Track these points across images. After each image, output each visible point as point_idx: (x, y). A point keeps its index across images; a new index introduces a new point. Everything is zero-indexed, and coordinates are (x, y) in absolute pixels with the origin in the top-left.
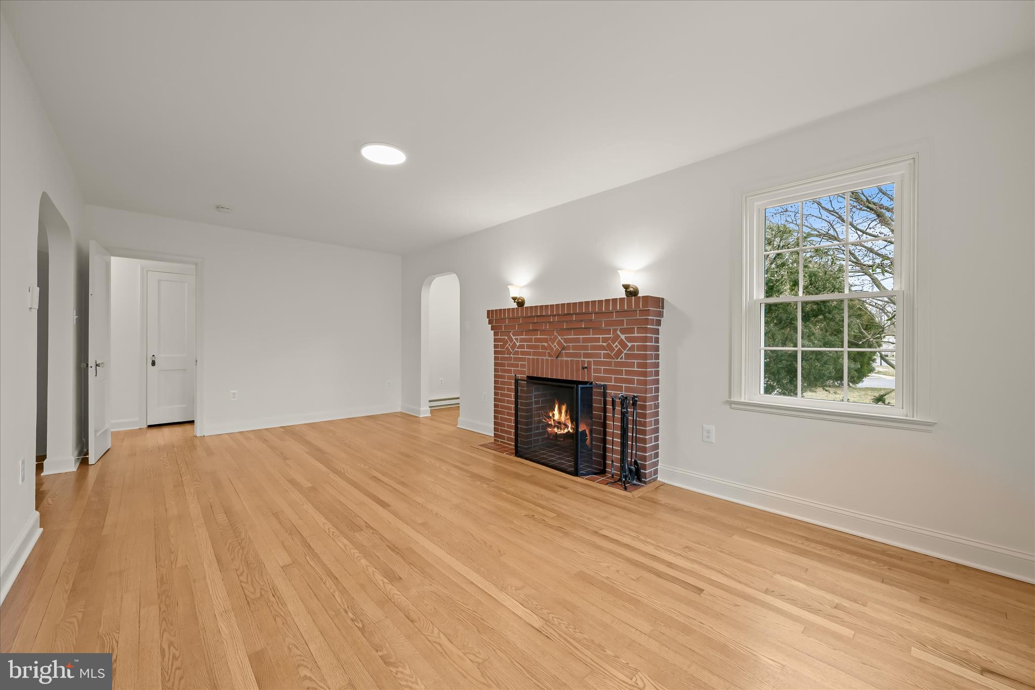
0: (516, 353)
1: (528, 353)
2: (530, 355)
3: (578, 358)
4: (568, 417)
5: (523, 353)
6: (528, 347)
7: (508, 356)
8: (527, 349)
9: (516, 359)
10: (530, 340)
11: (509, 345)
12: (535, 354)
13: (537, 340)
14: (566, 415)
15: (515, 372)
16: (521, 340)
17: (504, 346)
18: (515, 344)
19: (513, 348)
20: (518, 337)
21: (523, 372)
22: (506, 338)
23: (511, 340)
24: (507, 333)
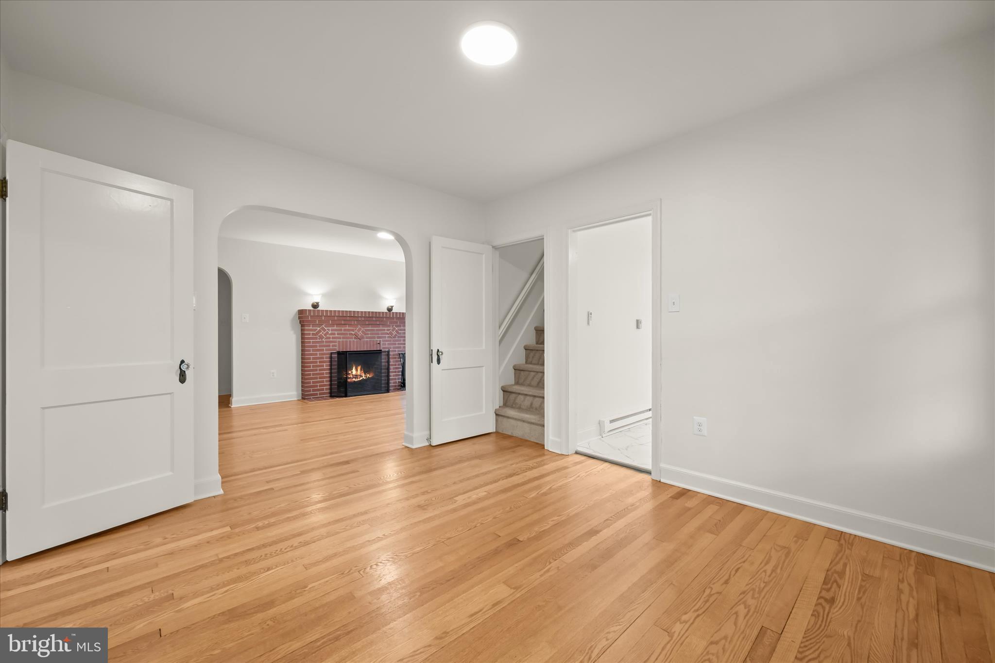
0: (329, 338)
2: (340, 339)
3: (374, 339)
4: (363, 371)
5: (333, 338)
6: (338, 334)
7: (321, 340)
9: (327, 342)
10: (340, 330)
11: (323, 333)
12: (344, 338)
13: (345, 330)
14: (361, 371)
15: (326, 350)
16: (332, 330)
17: (317, 334)
18: (327, 333)
19: (325, 335)
20: (330, 328)
21: (335, 349)
22: (319, 329)
23: (325, 330)
24: (319, 325)
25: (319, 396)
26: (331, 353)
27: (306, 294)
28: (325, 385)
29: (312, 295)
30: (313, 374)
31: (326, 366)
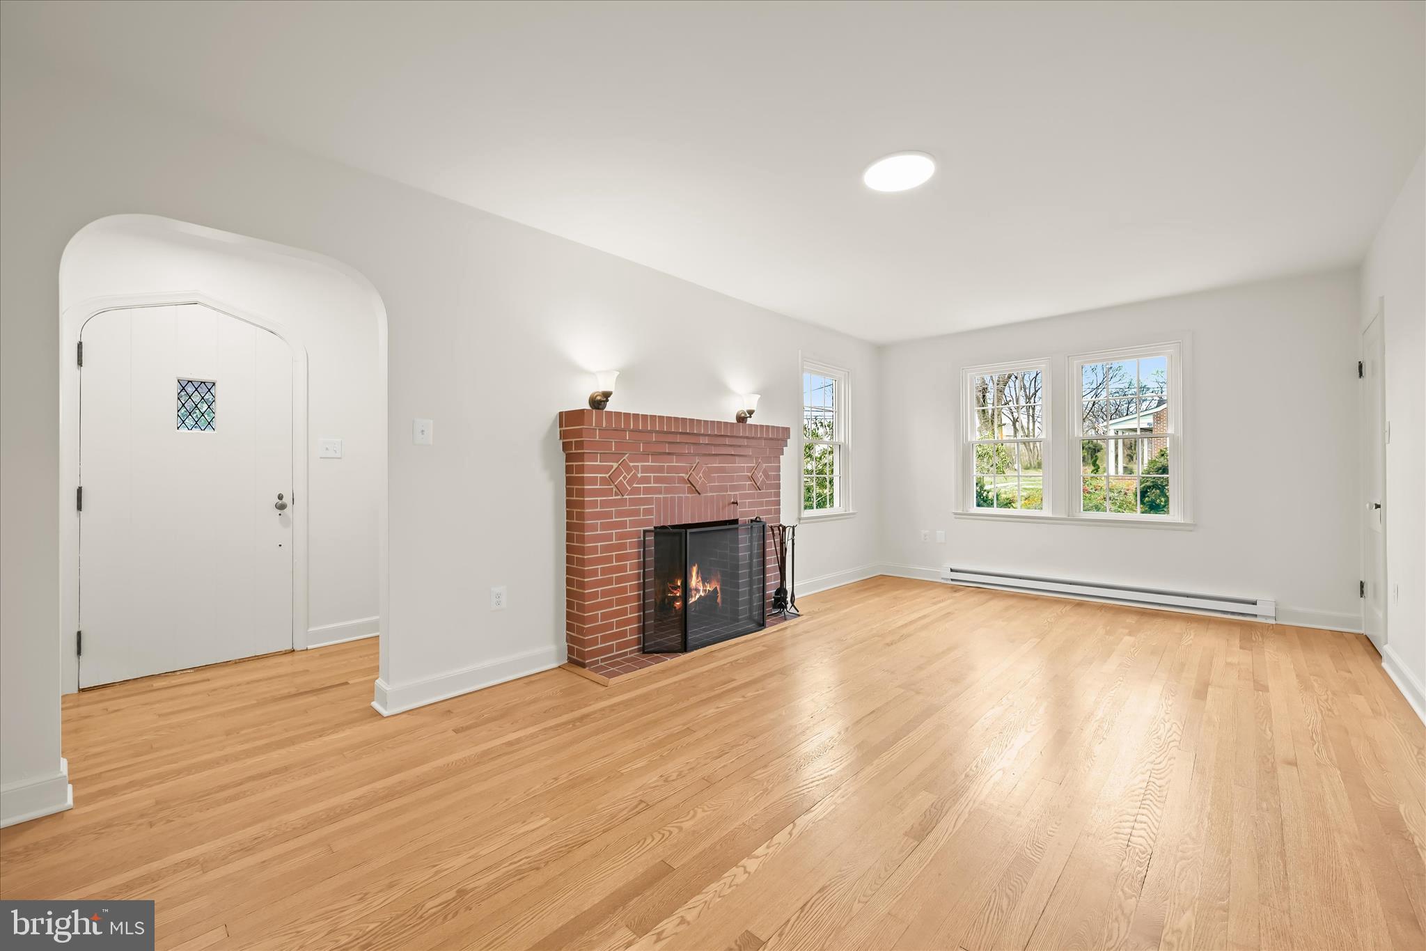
0: (637, 491)
1: (658, 491)
2: (661, 493)
3: (723, 492)
4: (700, 578)
5: (647, 491)
6: (657, 480)
7: (619, 497)
8: (654, 483)
9: (633, 502)
10: (661, 469)
11: (625, 478)
12: (668, 491)
13: (671, 469)
14: (697, 578)
15: (633, 524)
16: (645, 469)
17: (611, 480)
18: (635, 475)
19: (630, 482)
20: (639, 464)
21: (649, 522)
22: (615, 465)
23: (629, 470)
24: (617, 456)
25: (615, 653)
26: (645, 532)
27: (579, 371)
28: (628, 622)
29: (592, 374)
30: (604, 594)
31: (631, 568)
